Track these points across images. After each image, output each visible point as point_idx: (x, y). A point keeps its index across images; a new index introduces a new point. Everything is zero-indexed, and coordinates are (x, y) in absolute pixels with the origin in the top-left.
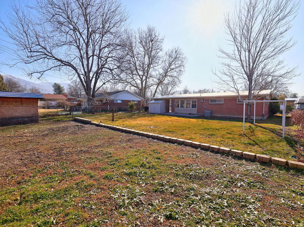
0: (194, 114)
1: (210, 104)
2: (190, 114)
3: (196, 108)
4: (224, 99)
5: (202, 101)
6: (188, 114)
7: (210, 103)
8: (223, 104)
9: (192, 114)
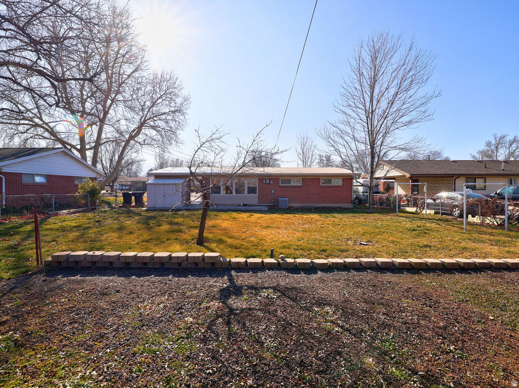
0: (252, 206)
1: (280, 187)
2: (244, 205)
3: (256, 193)
4: (303, 179)
5: (268, 181)
6: (242, 205)
7: (280, 185)
8: (301, 187)
9: (249, 206)
